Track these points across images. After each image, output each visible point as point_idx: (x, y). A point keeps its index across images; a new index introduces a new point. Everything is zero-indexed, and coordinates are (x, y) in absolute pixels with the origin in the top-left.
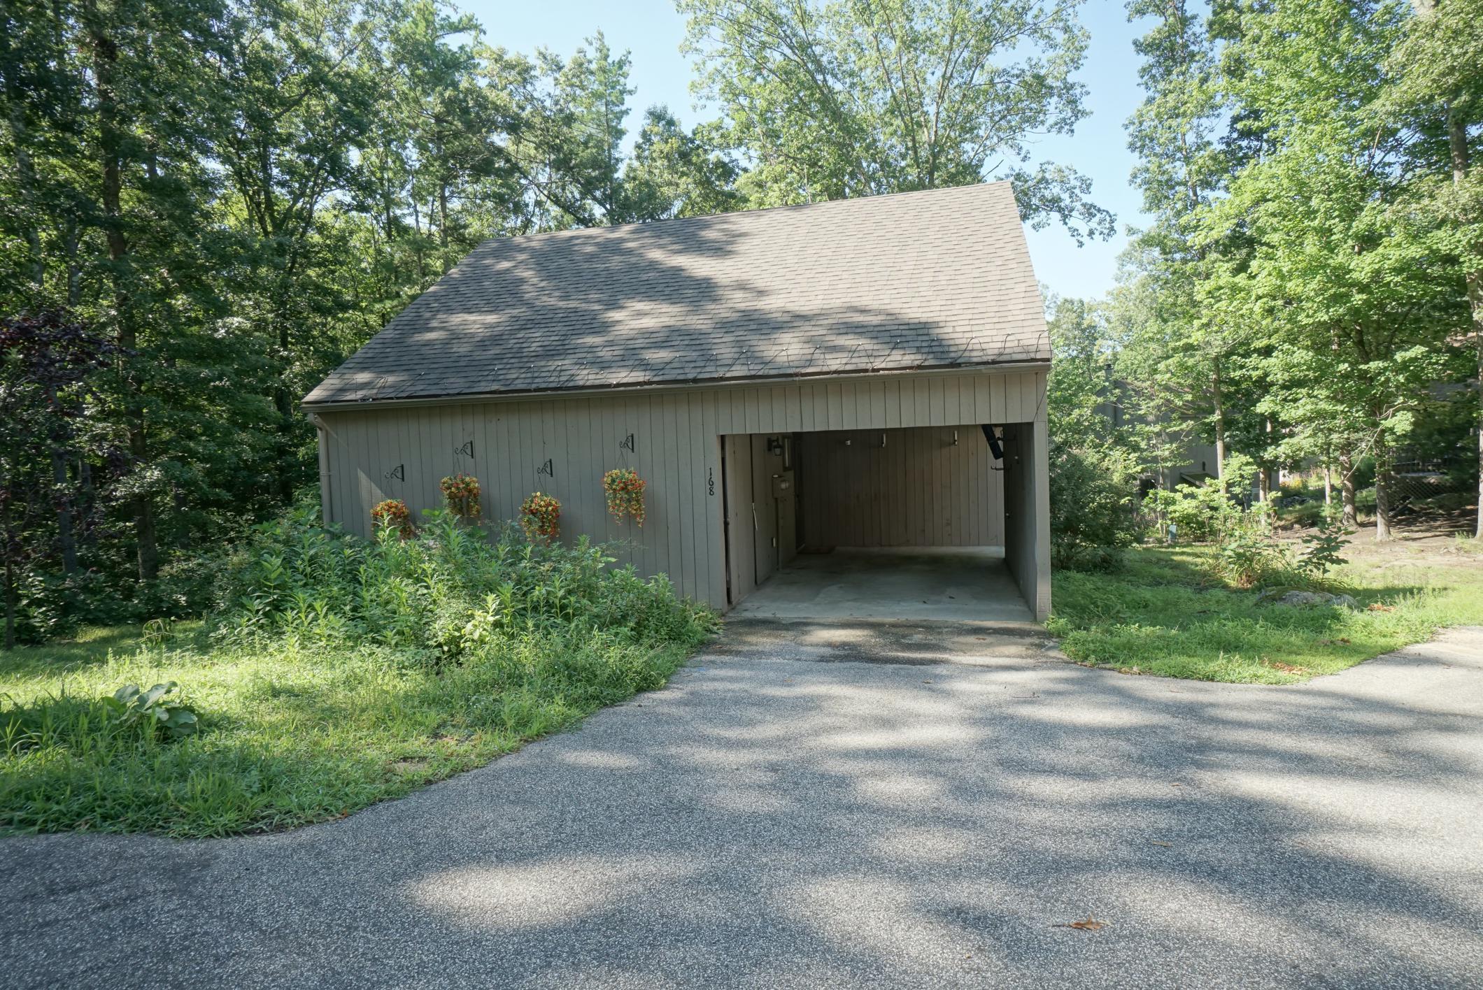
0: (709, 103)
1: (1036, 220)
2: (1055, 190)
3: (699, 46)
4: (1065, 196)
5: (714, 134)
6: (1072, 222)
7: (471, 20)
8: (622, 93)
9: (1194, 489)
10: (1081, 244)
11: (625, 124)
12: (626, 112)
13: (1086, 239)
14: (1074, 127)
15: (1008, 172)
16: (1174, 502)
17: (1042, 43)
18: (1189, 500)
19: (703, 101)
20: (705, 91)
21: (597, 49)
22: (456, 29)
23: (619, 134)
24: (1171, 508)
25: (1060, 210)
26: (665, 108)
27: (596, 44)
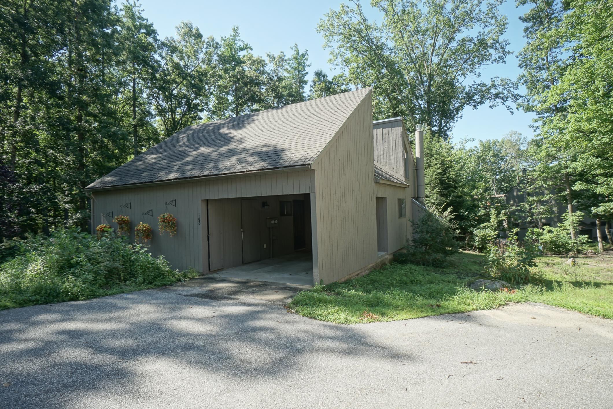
0: (337, 67)
1: (491, 104)
2: (500, 89)
3: (331, 45)
4: (505, 92)
5: (340, 79)
6: (507, 103)
7: (247, 45)
8: (304, 66)
9: (551, 228)
10: (512, 113)
11: (306, 79)
12: (307, 73)
13: (514, 110)
14: (505, 60)
15: (473, 83)
16: (542, 234)
17: (483, 24)
18: (550, 234)
19: (335, 66)
20: (335, 62)
21: (295, 51)
22: (242, 49)
23: (305, 82)
24: (540, 238)
25: (502, 98)
26: (321, 71)
27: (294, 49)
